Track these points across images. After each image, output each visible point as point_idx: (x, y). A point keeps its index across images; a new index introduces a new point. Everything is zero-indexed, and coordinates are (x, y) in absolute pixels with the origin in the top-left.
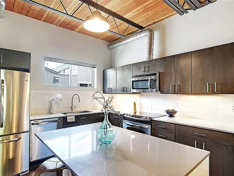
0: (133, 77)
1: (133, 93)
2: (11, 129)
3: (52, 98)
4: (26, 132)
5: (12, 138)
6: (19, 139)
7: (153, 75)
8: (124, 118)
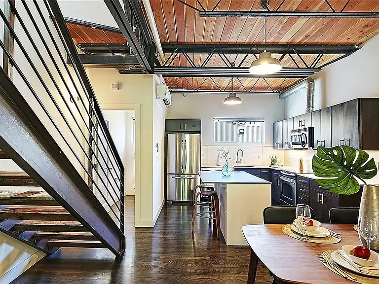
0: (292, 131)
1: (294, 149)
7: (305, 129)
8: (281, 174)
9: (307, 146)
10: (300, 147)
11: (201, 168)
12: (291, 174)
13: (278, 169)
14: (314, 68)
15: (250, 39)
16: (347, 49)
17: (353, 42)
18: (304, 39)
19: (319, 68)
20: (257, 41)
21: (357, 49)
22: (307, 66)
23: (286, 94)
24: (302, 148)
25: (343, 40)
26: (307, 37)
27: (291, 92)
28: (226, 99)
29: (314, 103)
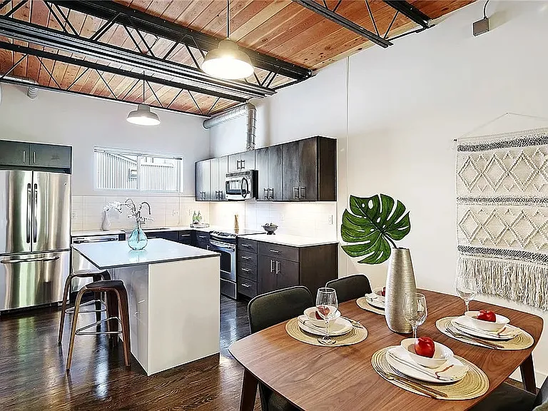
0: (227, 176)
1: (230, 200)
2: (47, 245)
3: (105, 208)
4: (66, 250)
5: (48, 256)
6: (56, 259)
7: (247, 173)
8: (212, 237)
9: (248, 196)
10: (240, 197)
11: (71, 237)
12: (229, 237)
13: (207, 230)
14: (267, 88)
15: (186, 17)
16: (300, 73)
17: (308, 65)
18: (258, 43)
19: (273, 90)
20: (195, 24)
21: (310, 76)
22: (259, 83)
23: (215, 122)
24: (243, 198)
25: (299, 60)
26: (264, 41)
27: (223, 119)
28: (132, 114)
29: (256, 138)
